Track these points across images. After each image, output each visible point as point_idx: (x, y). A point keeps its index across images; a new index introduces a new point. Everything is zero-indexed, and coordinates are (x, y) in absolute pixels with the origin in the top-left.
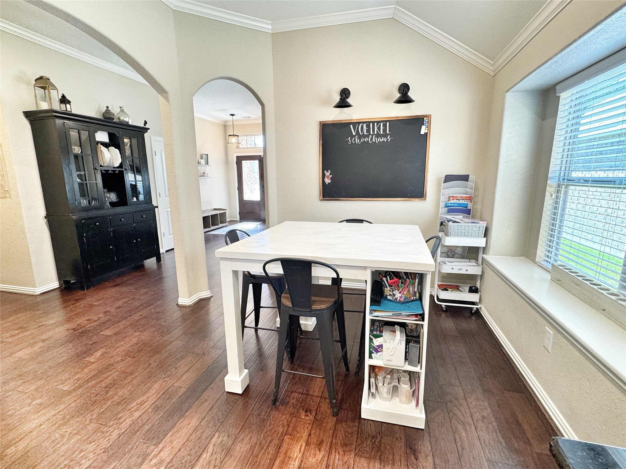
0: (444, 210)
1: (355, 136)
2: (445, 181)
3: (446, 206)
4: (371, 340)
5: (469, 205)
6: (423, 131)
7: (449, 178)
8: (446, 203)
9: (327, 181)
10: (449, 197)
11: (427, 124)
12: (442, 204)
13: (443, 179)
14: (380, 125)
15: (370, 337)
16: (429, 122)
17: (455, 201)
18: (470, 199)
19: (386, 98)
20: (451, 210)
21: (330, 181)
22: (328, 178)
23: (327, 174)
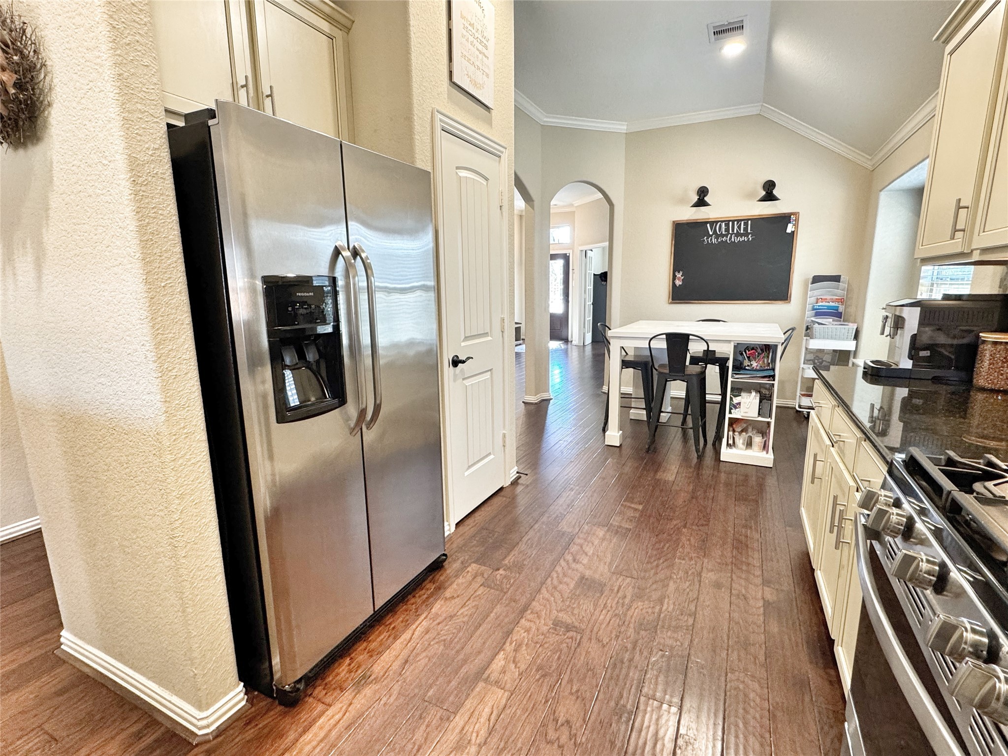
0: (809, 313)
1: (711, 236)
2: (813, 283)
3: (814, 309)
4: (731, 399)
5: (840, 308)
6: (790, 229)
7: (817, 279)
8: (814, 306)
9: (678, 283)
10: (818, 299)
11: (794, 222)
12: (809, 307)
13: (810, 281)
14: (741, 224)
15: (731, 397)
16: (797, 220)
17: (824, 304)
18: (841, 301)
19: (749, 196)
20: (819, 313)
21: (681, 283)
22: (679, 279)
23: (679, 275)
